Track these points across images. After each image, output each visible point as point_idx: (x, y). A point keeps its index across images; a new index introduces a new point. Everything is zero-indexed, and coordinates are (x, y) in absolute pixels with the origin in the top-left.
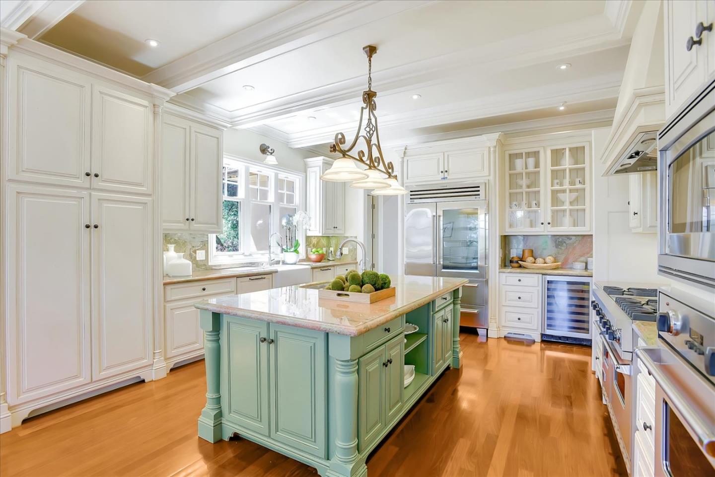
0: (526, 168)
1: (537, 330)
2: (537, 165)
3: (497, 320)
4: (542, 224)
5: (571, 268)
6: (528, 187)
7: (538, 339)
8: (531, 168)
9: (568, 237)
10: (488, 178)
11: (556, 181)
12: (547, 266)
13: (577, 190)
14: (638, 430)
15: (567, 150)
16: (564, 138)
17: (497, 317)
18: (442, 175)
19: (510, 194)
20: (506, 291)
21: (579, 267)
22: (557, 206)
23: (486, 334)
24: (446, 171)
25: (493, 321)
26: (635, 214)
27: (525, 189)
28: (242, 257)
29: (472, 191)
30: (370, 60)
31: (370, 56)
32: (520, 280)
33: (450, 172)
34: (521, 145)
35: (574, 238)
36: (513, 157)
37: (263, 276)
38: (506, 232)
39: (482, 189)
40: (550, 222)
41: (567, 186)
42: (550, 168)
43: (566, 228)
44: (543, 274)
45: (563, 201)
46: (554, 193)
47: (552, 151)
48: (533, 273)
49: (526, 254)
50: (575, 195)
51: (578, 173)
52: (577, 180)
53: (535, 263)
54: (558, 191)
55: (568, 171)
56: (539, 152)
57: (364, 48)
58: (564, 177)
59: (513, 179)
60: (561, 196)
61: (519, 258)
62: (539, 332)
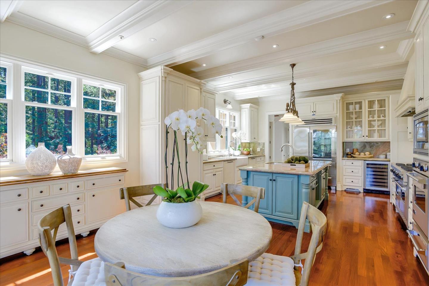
0: (355, 110)
1: (361, 187)
2: (361, 108)
3: (341, 182)
4: (363, 136)
5: (378, 158)
6: (356, 118)
7: (362, 191)
8: (357, 110)
9: (377, 143)
10: (336, 115)
11: (370, 116)
12: (366, 157)
13: (381, 120)
14: (410, 208)
15: (376, 101)
16: (375, 96)
17: (341, 181)
18: (312, 113)
19: (347, 122)
20: (345, 168)
21: (382, 157)
22: (371, 128)
23: (335, 189)
24: (315, 112)
25: (339, 182)
26: (410, 133)
27: (354, 120)
28: (218, 152)
29: (329, 121)
30: (293, 69)
31: (293, 68)
32: (352, 163)
33: (317, 112)
34: (353, 98)
35: (380, 143)
36: (348, 104)
37: (232, 161)
38: (344, 140)
39: (333, 120)
40: (367, 135)
41: (376, 118)
42: (367, 109)
43: (376, 138)
44: (364, 160)
45: (374, 125)
46: (370, 121)
47: (368, 101)
48: (360, 160)
49: (355, 151)
50: (380, 122)
51: (382, 112)
52: (381, 116)
53: (360, 155)
54: (371, 121)
55: (377, 111)
56: (361, 102)
57: (290, 65)
58: (374, 114)
59: (349, 115)
60: (372, 123)
61: (351, 153)
62: (363, 188)
